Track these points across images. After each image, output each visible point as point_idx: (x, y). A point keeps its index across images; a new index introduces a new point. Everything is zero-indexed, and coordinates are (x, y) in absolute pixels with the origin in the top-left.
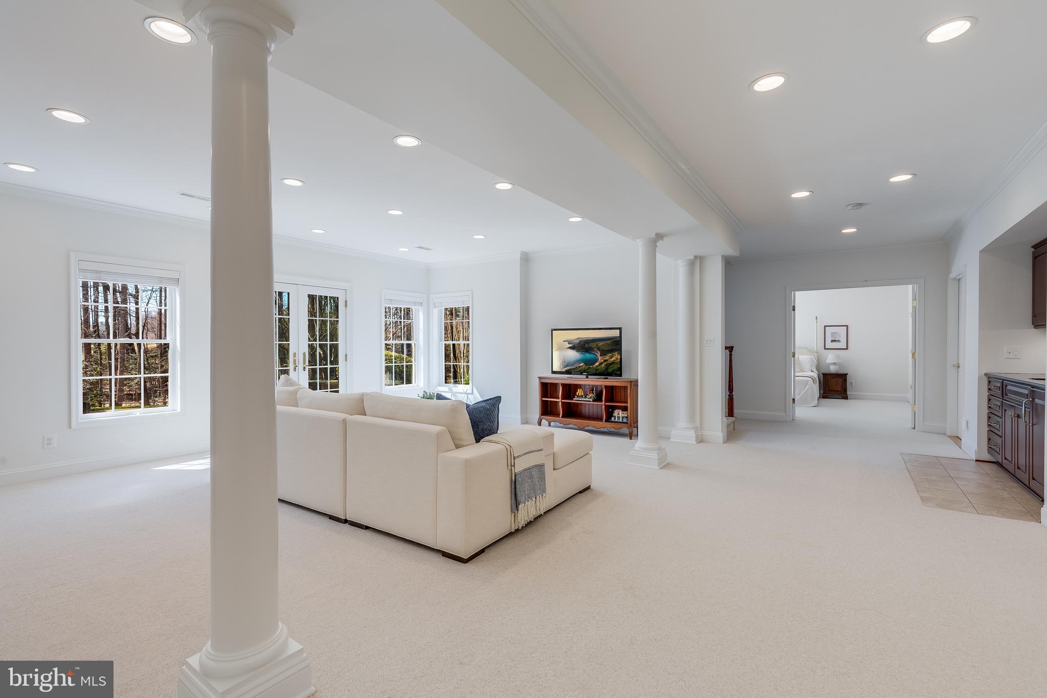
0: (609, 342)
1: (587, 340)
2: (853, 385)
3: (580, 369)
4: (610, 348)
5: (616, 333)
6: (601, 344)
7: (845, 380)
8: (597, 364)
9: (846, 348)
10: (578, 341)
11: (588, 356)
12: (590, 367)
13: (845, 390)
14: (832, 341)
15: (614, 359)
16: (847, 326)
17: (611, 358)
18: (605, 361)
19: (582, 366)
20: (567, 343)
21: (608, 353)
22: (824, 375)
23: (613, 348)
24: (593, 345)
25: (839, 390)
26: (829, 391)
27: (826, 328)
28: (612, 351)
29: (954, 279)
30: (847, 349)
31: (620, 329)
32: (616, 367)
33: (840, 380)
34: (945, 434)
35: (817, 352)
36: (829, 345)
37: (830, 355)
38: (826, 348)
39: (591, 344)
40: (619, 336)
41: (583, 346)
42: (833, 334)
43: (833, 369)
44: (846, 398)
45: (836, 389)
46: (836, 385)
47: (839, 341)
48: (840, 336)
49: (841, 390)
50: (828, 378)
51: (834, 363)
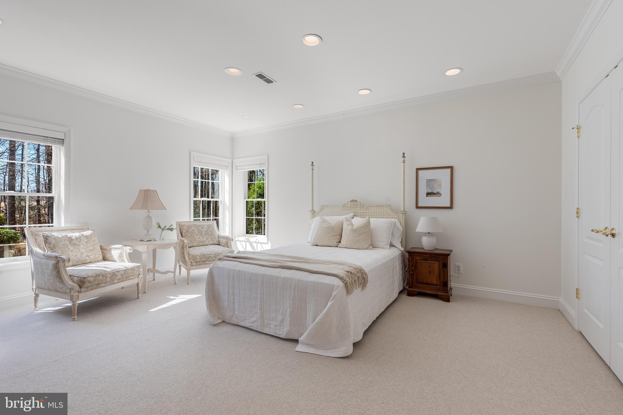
2: (462, 271)
7: (445, 266)
9: (449, 205)
13: (445, 284)
14: (428, 194)
16: (451, 168)
22: (411, 253)
25: (435, 282)
26: (418, 283)
27: (420, 171)
30: (451, 207)
33: (436, 266)
35: (405, 213)
36: (424, 201)
37: (423, 219)
38: (419, 206)
42: (429, 182)
43: (427, 244)
44: (447, 299)
45: (429, 282)
46: (429, 272)
47: (438, 194)
48: (440, 186)
49: (439, 283)
50: (418, 261)
51: (429, 233)
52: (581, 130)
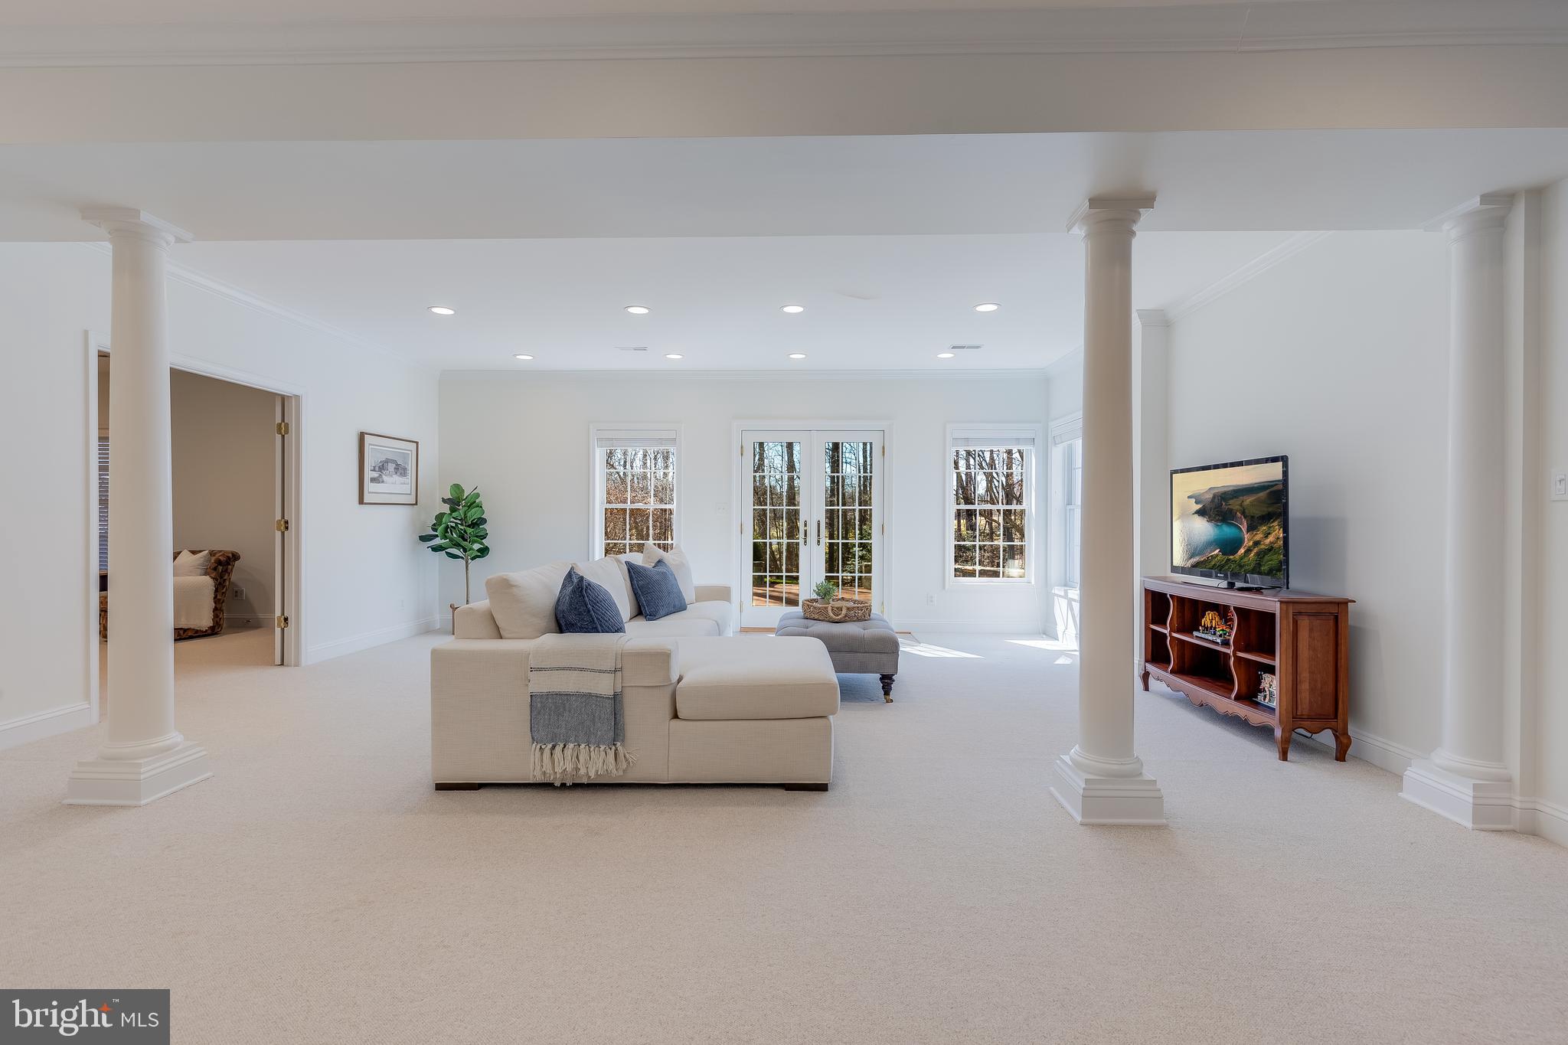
0: (1262, 495)
1: (1225, 493)
3: (1213, 563)
4: (1264, 510)
5: (1274, 471)
6: (1248, 500)
8: (1242, 551)
10: (1210, 496)
11: (1228, 531)
12: (1229, 560)
15: (1271, 538)
17: (1267, 537)
18: (1256, 543)
19: (1217, 555)
20: (1194, 500)
21: (1261, 524)
23: (1270, 509)
24: (1234, 504)
28: (1266, 518)
31: (1284, 460)
32: (1273, 560)
39: (1231, 502)
40: (1280, 477)
41: (1217, 508)
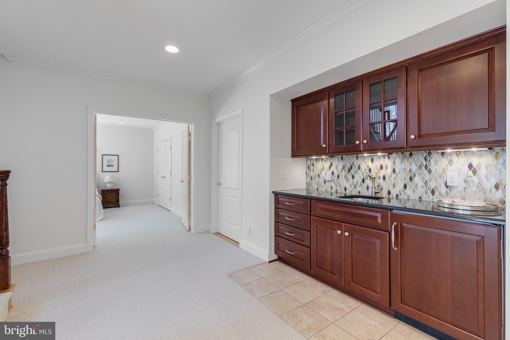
2: (122, 196)
7: (118, 194)
9: (117, 171)
13: (118, 201)
14: (108, 166)
16: (118, 155)
22: (103, 191)
25: (114, 201)
26: (109, 203)
27: (104, 156)
29: (217, 123)
30: (118, 171)
33: (114, 194)
34: (208, 232)
36: (106, 169)
37: (107, 176)
38: (103, 171)
42: (108, 161)
43: (109, 187)
44: (119, 206)
45: (111, 201)
46: (112, 197)
47: (112, 166)
48: (113, 162)
49: (115, 201)
50: (106, 194)
51: (110, 182)
52: (159, 150)
